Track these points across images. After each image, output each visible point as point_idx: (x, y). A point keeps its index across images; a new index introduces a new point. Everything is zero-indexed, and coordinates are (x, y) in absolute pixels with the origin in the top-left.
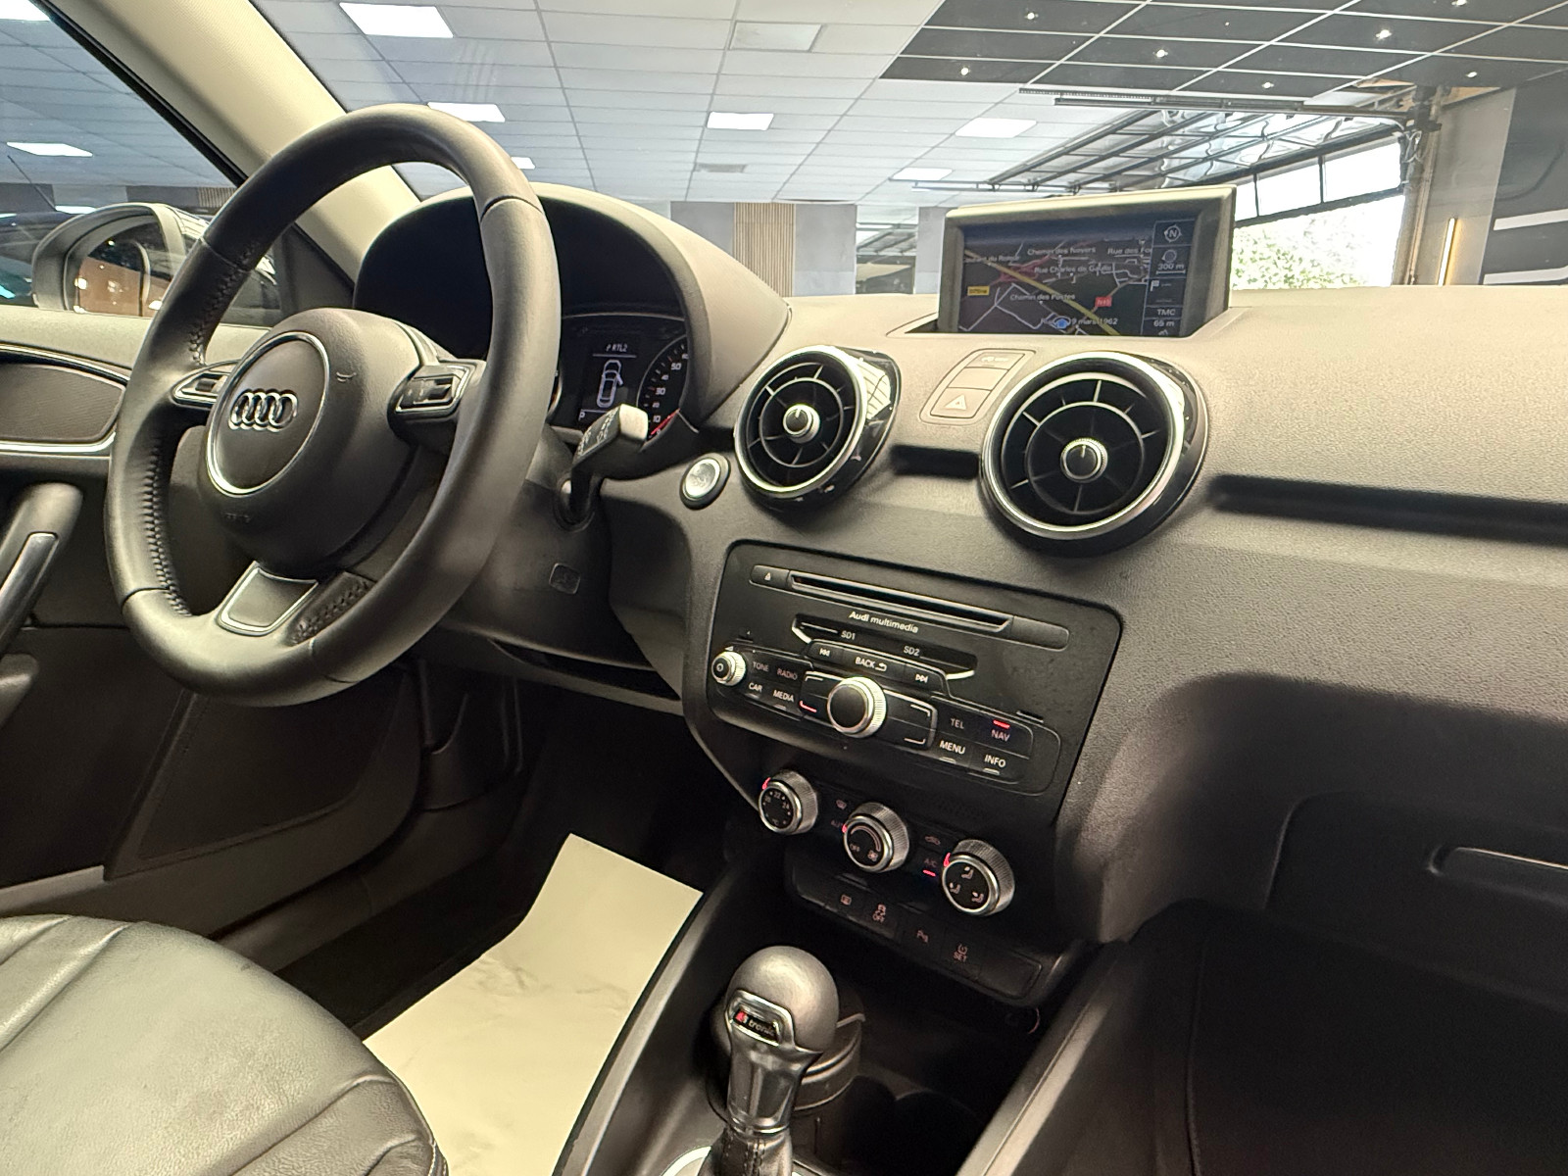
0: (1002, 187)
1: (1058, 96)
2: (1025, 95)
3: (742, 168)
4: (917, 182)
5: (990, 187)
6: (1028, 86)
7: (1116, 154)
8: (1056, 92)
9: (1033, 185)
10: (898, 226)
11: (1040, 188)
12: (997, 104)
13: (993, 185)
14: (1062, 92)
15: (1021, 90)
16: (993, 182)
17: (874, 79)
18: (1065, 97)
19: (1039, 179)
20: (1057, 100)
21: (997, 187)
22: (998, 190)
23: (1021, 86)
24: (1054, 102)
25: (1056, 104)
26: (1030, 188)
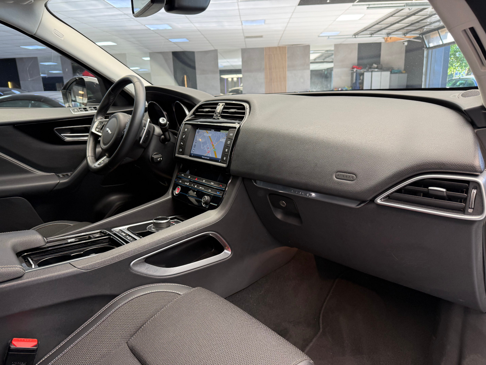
0: (359, 36)
1: (368, 6)
2: (355, 7)
3: (261, 37)
4: (329, 36)
5: (354, 36)
6: (355, 3)
7: (398, 22)
8: (367, 5)
9: (371, 34)
10: (327, 51)
11: (374, 35)
12: (346, 10)
13: (355, 35)
14: (369, 5)
15: (353, 5)
16: (356, 35)
17: (296, 6)
18: (371, 6)
19: (373, 33)
20: (368, 8)
21: (356, 36)
22: (357, 37)
23: (352, 4)
24: (366, 8)
25: (367, 9)
26: (370, 36)
